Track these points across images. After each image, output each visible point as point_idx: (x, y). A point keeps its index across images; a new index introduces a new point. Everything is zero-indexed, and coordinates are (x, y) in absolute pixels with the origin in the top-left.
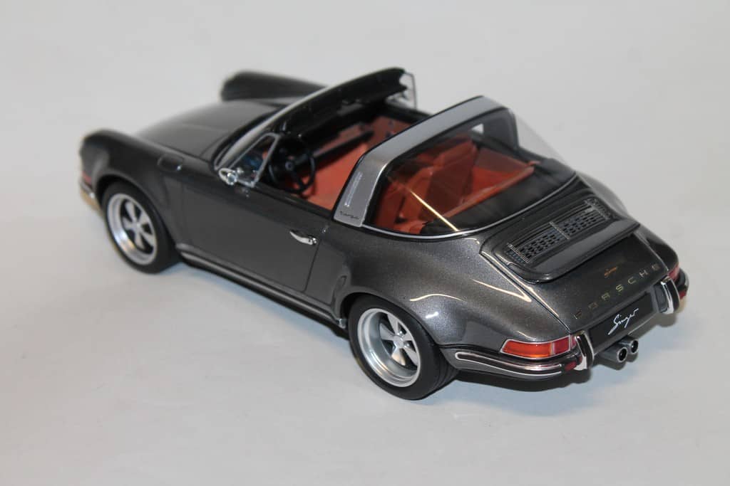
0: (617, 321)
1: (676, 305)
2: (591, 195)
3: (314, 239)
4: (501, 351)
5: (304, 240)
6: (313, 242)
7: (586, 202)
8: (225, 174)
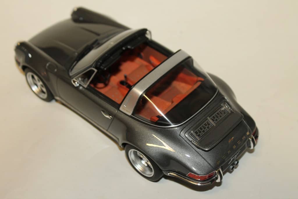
0: (232, 158)
1: (254, 145)
2: (224, 100)
3: (111, 116)
4: (187, 175)
5: (107, 117)
6: (111, 117)
7: (222, 105)
8: (74, 82)
